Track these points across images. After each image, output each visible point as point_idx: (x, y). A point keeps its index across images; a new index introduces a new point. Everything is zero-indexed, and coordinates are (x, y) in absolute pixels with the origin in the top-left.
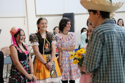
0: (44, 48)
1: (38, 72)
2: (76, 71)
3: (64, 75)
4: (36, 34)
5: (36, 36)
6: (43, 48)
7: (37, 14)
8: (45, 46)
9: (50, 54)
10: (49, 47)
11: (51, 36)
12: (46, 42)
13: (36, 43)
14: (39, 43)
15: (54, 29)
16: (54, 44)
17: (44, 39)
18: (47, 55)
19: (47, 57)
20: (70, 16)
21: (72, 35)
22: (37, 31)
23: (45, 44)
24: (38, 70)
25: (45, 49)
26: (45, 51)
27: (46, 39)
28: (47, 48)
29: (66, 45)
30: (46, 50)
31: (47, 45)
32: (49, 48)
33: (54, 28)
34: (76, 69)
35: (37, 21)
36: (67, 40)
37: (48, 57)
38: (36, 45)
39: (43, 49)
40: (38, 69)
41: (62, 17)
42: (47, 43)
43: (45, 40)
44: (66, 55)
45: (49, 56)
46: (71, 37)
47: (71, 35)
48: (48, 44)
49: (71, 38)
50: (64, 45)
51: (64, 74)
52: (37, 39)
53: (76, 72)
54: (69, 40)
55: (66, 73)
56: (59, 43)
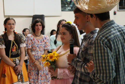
0: (10, 50)
1: (3, 77)
2: (46, 76)
4: (2, 35)
5: (2, 38)
8: (12, 48)
10: (16, 49)
11: (20, 37)
12: (13, 44)
13: (2, 46)
14: (5, 45)
16: (23, 47)
17: (11, 41)
18: (14, 58)
22: (3, 32)
23: (12, 46)
25: (12, 52)
26: (12, 54)
27: (14, 41)
28: (14, 50)
30: (13, 53)
34: (45, 73)
35: (4, 21)
37: (14, 60)
38: (2, 49)
39: (10, 52)
40: (3, 73)
41: (32, 18)
42: (15, 46)
43: (13, 42)
45: (16, 60)
52: (3, 41)
53: (45, 77)
54: (41, 42)
55: (36, 76)
56: (30, 44)
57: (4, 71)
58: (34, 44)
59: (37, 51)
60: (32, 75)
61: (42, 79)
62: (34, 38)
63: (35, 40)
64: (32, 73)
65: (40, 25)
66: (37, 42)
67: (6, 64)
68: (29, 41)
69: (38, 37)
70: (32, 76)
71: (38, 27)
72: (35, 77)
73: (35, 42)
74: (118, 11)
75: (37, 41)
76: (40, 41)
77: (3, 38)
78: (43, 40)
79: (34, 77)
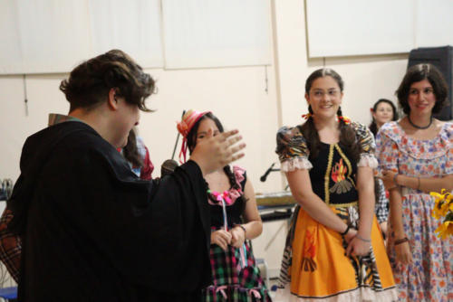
0: (327, 178)
1: (306, 270)
3: (406, 282)
4: (299, 127)
5: (300, 134)
6: (324, 180)
7: (312, 55)
8: (331, 171)
9: (355, 203)
10: (346, 175)
12: (337, 157)
13: (300, 160)
14: (310, 159)
15: (374, 109)
16: (368, 166)
17: (328, 146)
18: (341, 206)
19: (338, 212)
21: (448, 136)
23: (333, 164)
24: (307, 259)
25: (332, 183)
26: (333, 190)
27: (338, 148)
28: (340, 179)
29: (418, 168)
30: (336, 185)
31: (342, 169)
32: (349, 180)
34: (451, 263)
36: (422, 150)
37: (342, 213)
38: (302, 170)
39: (327, 184)
40: (306, 256)
42: (341, 162)
43: (335, 149)
45: (347, 211)
46: (441, 140)
47: (444, 134)
48: (345, 164)
49: (442, 144)
50: (409, 168)
51: (406, 277)
52: (304, 145)
54: (431, 150)
55: (416, 275)
56: (389, 160)
57: (308, 248)
58: (406, 158)
60: (401, 268)
61: (442, 283)
62: (406, 137)
63: (410, 142)
65: (426, 91)
66: (418, 151)
67: (315, 220)
68: (387, 148)
69: (420, 131)
70: (402, 273)
71: (419, 97)
72: (414, 278)
73: (409, 152)
75: (416, 147)
76: (427, 147)
77: (304, 137)
78: (438, 141)
79: (408, 279)
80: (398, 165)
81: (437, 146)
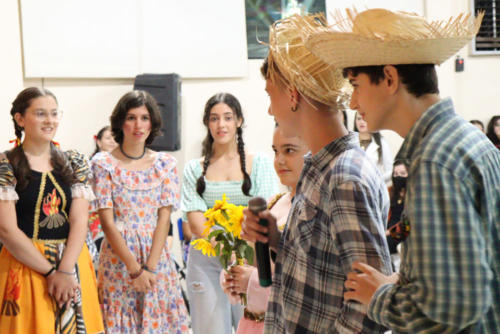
0: (38, 210)
1: (8, 314)
2: (168, 312)
4: (7, 153)
5: (7, 161)
6: (34, 213)
8: (42, 203)
9: (64, 240)
10: (60, 207)
11: (73, 164)
12: (49, 187)
13: (5, 190)
14: (17, 190)
15: (99, 137)
16: (83, 197)
17: (40, 174)
18: (51, 242)
19: (47, 248)
20: (163, 87)
21: (163, 165)
22: (11, 142)
23: (45, 195)
24: (9, 302)
25: (43, 216)
26: (42, 225)
27: (52, 177)
28: (52, 212)
29: (134, 199)
30: (46, 220)
31: (54, 200)
32: (63, 215)
33: (96, 133)
34: (166, 302)
36: (137, 180)
37: (51, 250)
38: (6, 201)
39: (37, 217)
40: (8, 299)
42: (54, 193)
43: (47, 178)
44: (130, 243)
45: (57, 248)
46: (156, 171)
47: (159, 164)
48: (58, 195)
49: (157, 175)
50: (124, 200)
52: (10, 173)
53: (165, 316)
54: (145, 181)
55: (130, 316)
56: (104, 192)
57: (11, 289)
58: (119, 190)
59: (131, 219)
60: (113, 310)
61: (156, 325)
62: (120, 168)
63: (123, 173)
64: (113, 303)
65: (144, 118)
66: (132, 181)
67: (21, 263)
68: (100, 179)
69: (134, 162)
70: (115, 315)
71: (136, 124)
72: (128, 319)
73: (123, 184)
74: (472, 56)
75: (130, 179)
76: (142, 178)
77: (10, 163)
78: (153, 171)
79: (122, 321)
80: (112, 198)
81: (152, 176)
